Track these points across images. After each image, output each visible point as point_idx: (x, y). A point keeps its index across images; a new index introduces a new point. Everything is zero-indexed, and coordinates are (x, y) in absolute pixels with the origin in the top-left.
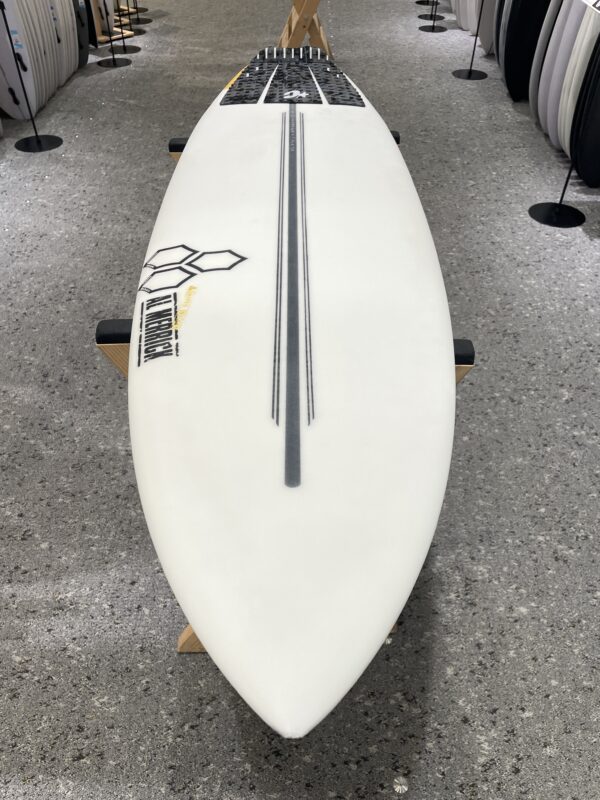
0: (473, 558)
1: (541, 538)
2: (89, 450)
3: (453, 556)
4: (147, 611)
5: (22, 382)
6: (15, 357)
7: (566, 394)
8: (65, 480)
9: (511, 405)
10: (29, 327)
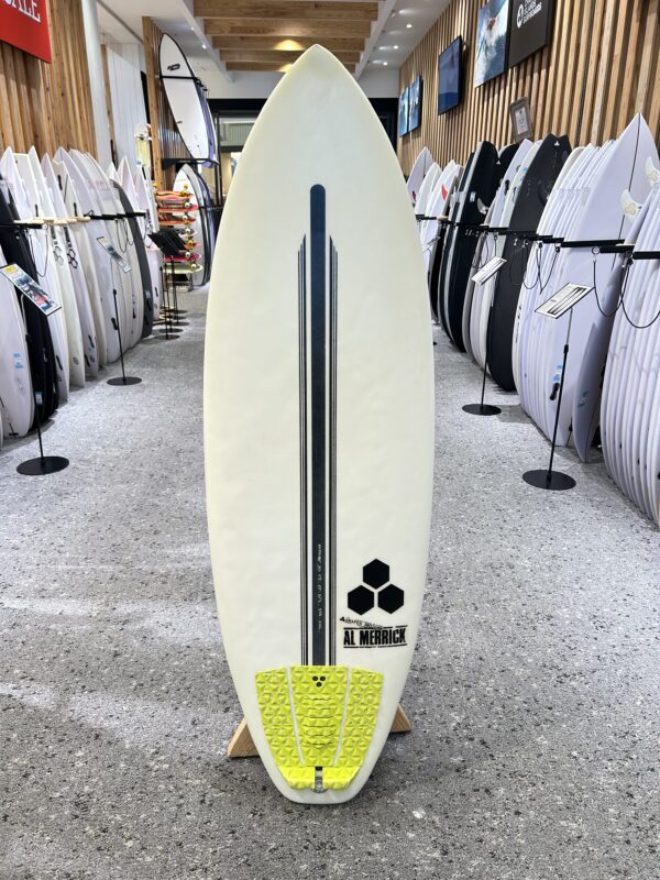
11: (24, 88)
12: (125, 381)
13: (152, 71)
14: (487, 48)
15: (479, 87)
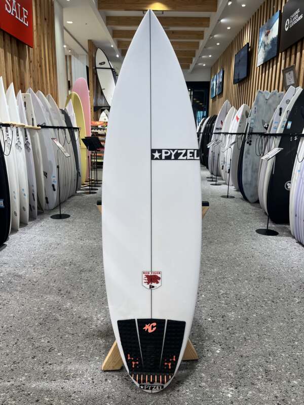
0: (267, 362)
1: (298, 354)
2: (80, 317)
3: (258, 361)
4: (110, 382)
5: (50, 293)
6: (47, 284)
7: (298, 301)
8: (69, 328)
9: (273, 303)
10: (53, 274)
11: (16, 58)
13: (91, 65)
14: (265, 46)
15: (259, 66)
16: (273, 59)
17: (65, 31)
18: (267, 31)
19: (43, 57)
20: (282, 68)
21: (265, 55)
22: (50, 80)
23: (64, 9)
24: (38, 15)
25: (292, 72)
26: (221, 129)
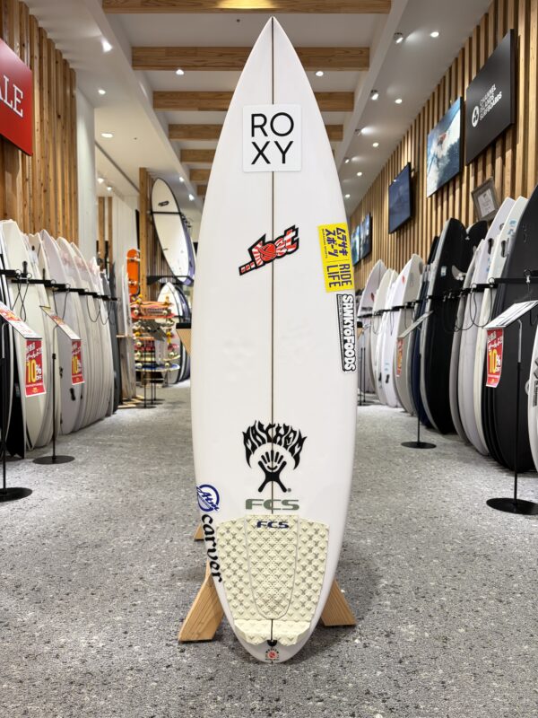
2: (48, 642)
8: (15, 668)
10: (13, 554)
12: (55, 460)
13: (144, 208)
14: (438, 161)
15: (431, 196)
16: (453, 180)
17: (96, 148)
18: (440, 136)
19: (51, 177)
20: (471, 189)
21: (439, 176)
22: (64, 217)
23: (95, 110)
24: (45, 106)
25: (488, 192)
26: (371, 309)
